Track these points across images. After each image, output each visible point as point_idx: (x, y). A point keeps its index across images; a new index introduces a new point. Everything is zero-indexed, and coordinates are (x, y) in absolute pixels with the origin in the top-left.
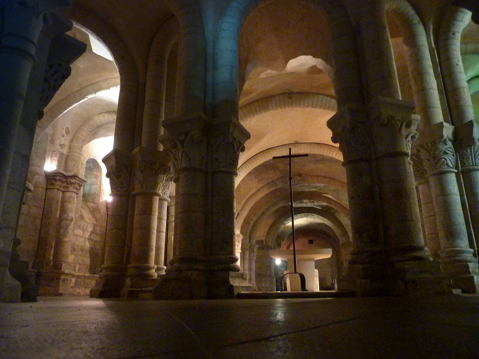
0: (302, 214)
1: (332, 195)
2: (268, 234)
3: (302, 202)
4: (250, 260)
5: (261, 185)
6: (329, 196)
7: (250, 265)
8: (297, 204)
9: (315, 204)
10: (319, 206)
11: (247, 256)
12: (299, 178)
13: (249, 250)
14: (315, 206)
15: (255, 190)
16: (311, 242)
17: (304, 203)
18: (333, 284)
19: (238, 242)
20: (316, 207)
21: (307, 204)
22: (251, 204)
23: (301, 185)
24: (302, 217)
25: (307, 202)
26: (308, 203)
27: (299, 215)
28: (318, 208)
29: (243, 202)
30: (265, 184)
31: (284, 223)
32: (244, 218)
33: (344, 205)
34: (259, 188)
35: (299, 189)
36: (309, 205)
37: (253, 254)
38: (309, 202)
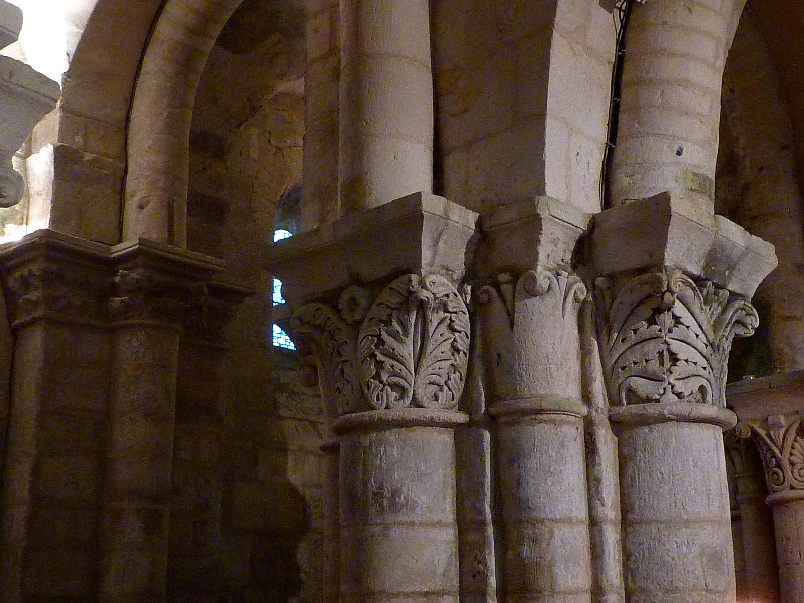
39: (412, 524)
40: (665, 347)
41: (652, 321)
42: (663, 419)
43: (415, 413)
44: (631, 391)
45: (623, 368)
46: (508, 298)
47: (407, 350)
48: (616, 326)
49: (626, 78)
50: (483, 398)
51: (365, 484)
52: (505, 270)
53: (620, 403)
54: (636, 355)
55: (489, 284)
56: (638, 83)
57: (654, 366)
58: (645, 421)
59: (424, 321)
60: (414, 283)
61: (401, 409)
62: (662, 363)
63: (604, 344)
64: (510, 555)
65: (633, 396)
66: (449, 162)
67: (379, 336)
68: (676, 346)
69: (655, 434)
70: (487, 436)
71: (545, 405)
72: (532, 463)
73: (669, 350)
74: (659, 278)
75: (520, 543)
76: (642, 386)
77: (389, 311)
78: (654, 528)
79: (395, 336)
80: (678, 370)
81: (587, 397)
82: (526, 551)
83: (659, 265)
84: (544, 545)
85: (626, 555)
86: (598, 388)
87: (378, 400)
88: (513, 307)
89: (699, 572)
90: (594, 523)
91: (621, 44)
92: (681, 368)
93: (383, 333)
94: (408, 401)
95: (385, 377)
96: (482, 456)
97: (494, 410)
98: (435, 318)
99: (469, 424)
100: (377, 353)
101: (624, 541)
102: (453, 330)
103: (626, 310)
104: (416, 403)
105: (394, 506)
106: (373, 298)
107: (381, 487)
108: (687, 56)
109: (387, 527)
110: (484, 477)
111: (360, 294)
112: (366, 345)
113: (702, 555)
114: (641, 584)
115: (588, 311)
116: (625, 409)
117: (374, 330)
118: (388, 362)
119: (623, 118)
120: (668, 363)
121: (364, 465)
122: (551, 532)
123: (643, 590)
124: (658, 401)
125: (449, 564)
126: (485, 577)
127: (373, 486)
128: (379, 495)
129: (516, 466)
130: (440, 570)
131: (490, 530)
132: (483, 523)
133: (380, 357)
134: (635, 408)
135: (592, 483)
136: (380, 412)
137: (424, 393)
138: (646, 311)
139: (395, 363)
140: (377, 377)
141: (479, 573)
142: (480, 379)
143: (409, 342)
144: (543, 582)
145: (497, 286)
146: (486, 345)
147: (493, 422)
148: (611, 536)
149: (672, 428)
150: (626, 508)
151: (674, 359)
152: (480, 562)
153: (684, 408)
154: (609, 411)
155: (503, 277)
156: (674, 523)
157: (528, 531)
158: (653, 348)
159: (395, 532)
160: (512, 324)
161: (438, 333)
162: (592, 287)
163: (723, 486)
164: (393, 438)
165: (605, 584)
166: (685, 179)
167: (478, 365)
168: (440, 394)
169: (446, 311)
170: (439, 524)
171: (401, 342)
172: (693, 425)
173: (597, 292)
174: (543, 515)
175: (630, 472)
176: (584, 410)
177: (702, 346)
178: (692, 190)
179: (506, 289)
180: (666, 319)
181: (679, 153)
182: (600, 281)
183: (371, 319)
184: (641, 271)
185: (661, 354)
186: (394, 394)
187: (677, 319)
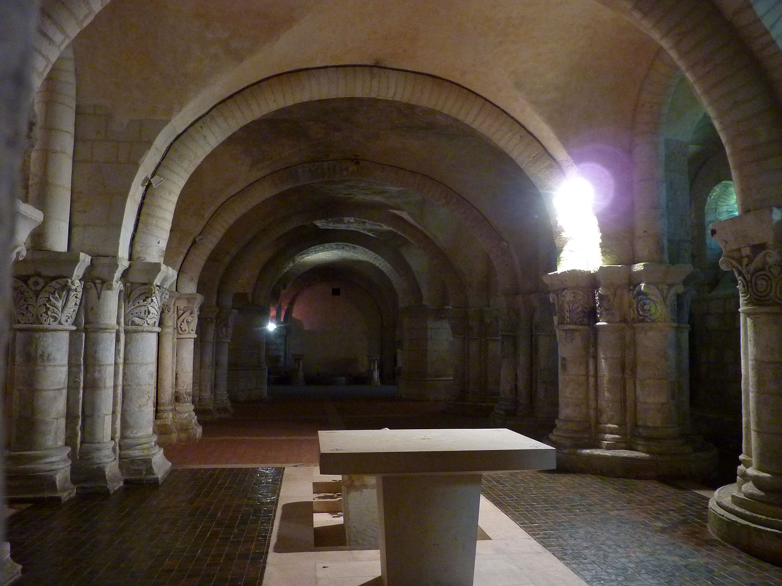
0: (333, 245)
1: (409, 214)
2: (258, 280)
3: (342, 222)
4: (218, 343)
5: (257, 174)
6: (404, 215)
7: (217, 353)
8: (330, 222)
9: (365, 227)
10: (370, 231)
11: (210, 337)
12: (353, 167)
13: (217, 321)
14: (364, 229)
15: (241, 185)
16: (336, 292)
17: (345, 223)
18: (370, 372)
19: (191, 313)
20: (366, 233)
21: (350, 224)
22: (229, 219)
23: (350, 184)
24: (332, 249)
25: (352, 221)
26: (352, 223)
27: (326, 245)
28: (370, 234)
29: (207, 215)
30: (268, 171)
31: (294, 259)
32: (208, 252)
33: (432, 237)
34: (252, 180)
35: (345, 192)
36: (353, 227)
37: (224, 330)
38: (356, 221)
39: (55, 365)
40: (147, 309)
41: (144, 301)
42: (143, 331)
43: (60, 327)
44: (133, 321)
45: (132, 314)
46: (99, 289)
47: (60, 304)
48: (132, 300)
49: (143, 210)
50: (83, 322)
51: (36, 351)
52: (99, 279)
53: (128, 325)
54: (137, 311)
55: (91, 282)
56: (147, 215)
57: (143, 315)
58: (136, 332)
59: (68, 295)
60: (70, 283)
61: (54, 325)
62: (145, 314)
63: (126, 306)
64: (89, 376)
65: (133, 323)
66: (74, 230)
67: (49, 298)
68: (150, 309)
69: (139, 336)
70: (84, 334)
71: (109, 327)
72: (101, 346)
73: (148, 310)
74: (151, 288)
75: (94, 372)
76: (137, 320)
77: (54, 289)
78: (135, 365)
79: (56, 299)
80: (149, 316)
81: (118, 323)
82: (97, 375)
83: (151, 284)
84: (103, 372)
85: (124, 374)
86: (122, 320)
87: (45, 321)
88: (101, 292)
89: (148, 379)
90: (116, 364)
91: (144, 198)
92: (151, 316)
93: (51, 297)
94: (57, 322)
95: (49, 313)
96: (82, 342)
97: (87, 326)
98: (72, 294)
99: (76, 330)
100: (47, 304)
101: (124, 369)
102: (76, 297)
103: (136, 296)
104: (60, 323)
105: (49, 359)
106: (46, 284)
107: (43, 353)
108: (166, 210)
109: (45, 367)
110: (82, 349)
111: (41, 282)
112: (42, 301)
113: (149, 374)
114: (129, 383)
115: (122, 294)
116: (130, 328)
117: (47, 295)
118: (52, 308)
119: (140, 225)
120: (147, 314)
121: (36, 344)
122: (106, 368)
123: (129, 385)
124: (141, 325)
125: (66, 378)
126: (79, 383)
127: (40, 352)
128: (42, 356)
129: (95, 346)
130: (63, 381)
131: (82, 367)
132: (80, 365)
133: (48, 306)
134: (134, 327)
135: (117, 351)
136: (45, 326)
137: (63, 319)
138: (143, 297)
139: (54, 308)
140: (46, 313)
141: (77, 381)
142: (83, 315)
143: (61, 301)
144: (102, 384)
145: (95, 284)
146: (86, 304)
147: (86, 330)
148: (121, 367)
149: (144, 334)
150: (125, 359)
151: (149, 312)
152: (77, 378)
153: (150, 328)
154: (125, 327)
155: (98, 281)
156: (141, 364)
157: (98, 368)
158: (143, 309)
159: (49, 369)
160: (99, 298)
161: (72, 299)
162: (125, 285)
163: (154, 354)
164: (49, 335)
165: (118, 384)
166: (159, 252)
167: (82, 310)
168: (69, 320)
169: (76, 291)
170: (64, 365)
171: (58, 301)
172: (151, 333)
173: (126, 287)
174: (104, 363)
175: (129, 348)
176: (117, 327)
177: (157, 309)
178: (160, 256)
179: (99, 286)
180: (150, 300)
181: (159, 243)
182: (128, 284)
183: (45, 291)
184: (145, 284)
185: (145, 311)
186: (52, 319)
187: (152, 300)
